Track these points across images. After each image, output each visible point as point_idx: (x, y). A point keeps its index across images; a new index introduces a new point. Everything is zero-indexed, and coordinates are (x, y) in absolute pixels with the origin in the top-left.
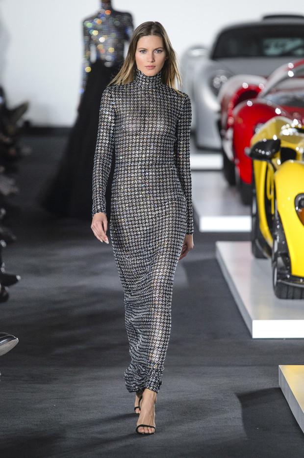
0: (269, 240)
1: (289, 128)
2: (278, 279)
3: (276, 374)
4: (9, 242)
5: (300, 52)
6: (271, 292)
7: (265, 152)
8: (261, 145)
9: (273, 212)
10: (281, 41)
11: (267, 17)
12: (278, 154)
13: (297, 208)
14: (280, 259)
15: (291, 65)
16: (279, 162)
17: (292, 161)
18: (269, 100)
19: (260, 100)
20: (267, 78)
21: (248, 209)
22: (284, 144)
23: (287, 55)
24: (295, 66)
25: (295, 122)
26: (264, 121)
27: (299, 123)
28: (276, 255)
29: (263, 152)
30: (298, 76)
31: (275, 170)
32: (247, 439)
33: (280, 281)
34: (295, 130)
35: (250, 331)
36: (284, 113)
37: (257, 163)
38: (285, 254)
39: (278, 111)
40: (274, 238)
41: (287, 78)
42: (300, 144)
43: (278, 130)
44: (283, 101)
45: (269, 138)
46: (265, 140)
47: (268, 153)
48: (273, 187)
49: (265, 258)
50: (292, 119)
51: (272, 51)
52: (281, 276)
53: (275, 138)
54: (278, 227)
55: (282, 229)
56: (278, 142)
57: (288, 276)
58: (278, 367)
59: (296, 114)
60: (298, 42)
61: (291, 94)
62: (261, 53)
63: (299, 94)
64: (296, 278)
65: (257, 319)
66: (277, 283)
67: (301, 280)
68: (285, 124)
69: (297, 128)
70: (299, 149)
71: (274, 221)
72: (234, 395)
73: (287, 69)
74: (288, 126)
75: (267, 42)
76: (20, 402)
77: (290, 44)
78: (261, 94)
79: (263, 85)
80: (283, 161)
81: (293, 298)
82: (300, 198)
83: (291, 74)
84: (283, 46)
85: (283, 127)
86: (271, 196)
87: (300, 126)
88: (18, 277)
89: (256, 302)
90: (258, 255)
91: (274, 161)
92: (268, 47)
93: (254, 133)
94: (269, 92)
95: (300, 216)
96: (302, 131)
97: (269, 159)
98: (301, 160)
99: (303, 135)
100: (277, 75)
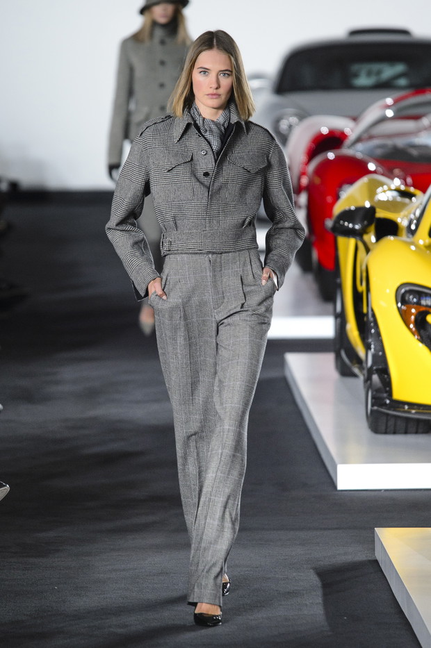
0: (360, 350)
1: (387, 190)
2: (373, 405)
3: (371, 541)
5: (403, 82)
6: (363, 425)
7: (354, 224)
8: (347, 215)
9: (365, 310)
10: (375, 67)
11: (355, 33)
12: (372, 228)
13: (399, 305)
14: (375, 377)
15: (389, 101)
16: (373, 239)
17: (392, 238)
18: (358, 151)
19: (346, 151)
20: (355, 119)
21: (330, 307)
22: (381, 214)
23: (384, 86)
24: (396, 101)
25: (397, 182)
26: (351, 181)
27: (402, 184)
28: (370, 372)
29: (351, 226)
30: (399, 117)
31: (368, 250)
32: (330, 633)
33: (375, 408)
34: (395, 194)
35: (334, 479)
36: (380, 170)
37: (341, 241)
38: (382, 368)
39: (372, 166)
40: (368, 347)
41: (384, 119)
42: (402, 214)
43: (372, 194)
44: (379, 152)
45: (360, 204)
46: (353, 208)
47: (357, 227)
48: (364, 275)
49: (355, 375)
50: (392, 179)
51: (363, 81)
52: (377, 401)
53: (368, 205)
54: (373, 331)
55: (378, 334)
56: (372, 210)
57: (388, 402)
58: (373, 532)
59: (397, 171)
60: (400, 68)
61: (389, 142)
62: (347, 85)
63: (400, 142)
64: (399, 404)
65: (344, 462)
66: (372, 411)
67: (406, 407)
68: (382, 184)
69: (398, 190)
70: (402, 221)
71: (367, 324)
72: (311, 570)
73: (383, 106)
74: (385, 187)
75: (355, 67)
76: (7, 583)
77: (388, 71)
78: (348, 142)
79: (350, 129)
80: (379, 238)
81: (395, 433)
82: (403, 291)
83: (390, 113)
84: (379, 73)
85: (380, 190)
86: (362, 288)
87: (403, 188)
89: (342, 439)
90: (345, 372)
91: (366, 237)
92: (356, 75)
93: (337, 198)
94: (359, 140)
95: (404, 316)
96: (406, 195)
97: (359, 234)
98: (404, 236)
99: (407, 200)
100: (371, 115)
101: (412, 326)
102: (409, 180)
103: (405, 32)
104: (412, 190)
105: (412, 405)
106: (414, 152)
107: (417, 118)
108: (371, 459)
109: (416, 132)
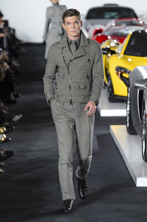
0: (107, 82)
1: (113, 43)
2: (109, 96)
3: (109, 128)
4: (16, 83)
5: (116, 17)
8: (104, 49)
9: (108, 72)
10: (110, 13)
11: (105, 5)
12: (110, 52)
13: (117, 71)
14: (110, 89)
15: (113, 21)
16: (110, 55)
17: (114, 55)
18: (106, 34)
19: (103, 34)
20: (105, 25)
22: (112, 49)
23: (112, 18)
24: (115, 21)
25: (115, 41)
26: (104, 41)
27: (117, 41)
28: (109, 87)
29: (104, 52)
30: (116, 25)
31: (109, 58)
34: (115, 44)
38: (111, 86)
39: (109, 37)
40: (108, 81)
41: (112, 26)
43: (109, 44)
44: (111, 34)
47: (106, 52)
51: (107, 16)
53: (108, 47)
54: (109, 77)
55: (111, 79)
56: (110, 48)
57: (113, 95)
58: (109, 126)
59: (115, 38)
60: (115, 13)
61: (113, 32)
62: (103, 17)
63: (116, 32)
64: (116, 96)
65: (103, 109)
68: (111, 42)
70: (116, 50)
75: (105, 13)
77: (113, 14)
78: (103, 31)
79: (104, 28)
80: (112, 54)
81: (115, 102)
82: (117, 68)
83: (114, 24)
84: (110, 15)
85: (111, 43)
86: (107, 67)
87: (117, 43)
88: (20, 95)
91: (108, 54)
92: (105, 15)
94: (107, 31)
95: (117, 74)
96: (118, 44)
97: (106, 54)
98: (117, 54)
99: (117, 45)
100: (109, 25)
101: (119, 76)
102: (118, 40)
103: (117, 5)
104: (119, 43)
105: (119, 96)
106: (119, 34)
107: (120, 25)
108: (109, 108)
109: (120, 29)
